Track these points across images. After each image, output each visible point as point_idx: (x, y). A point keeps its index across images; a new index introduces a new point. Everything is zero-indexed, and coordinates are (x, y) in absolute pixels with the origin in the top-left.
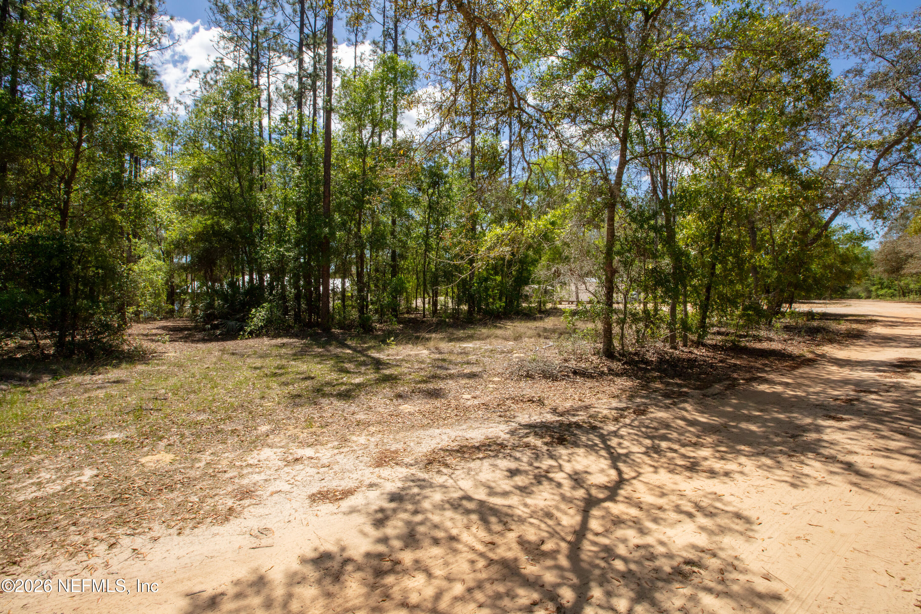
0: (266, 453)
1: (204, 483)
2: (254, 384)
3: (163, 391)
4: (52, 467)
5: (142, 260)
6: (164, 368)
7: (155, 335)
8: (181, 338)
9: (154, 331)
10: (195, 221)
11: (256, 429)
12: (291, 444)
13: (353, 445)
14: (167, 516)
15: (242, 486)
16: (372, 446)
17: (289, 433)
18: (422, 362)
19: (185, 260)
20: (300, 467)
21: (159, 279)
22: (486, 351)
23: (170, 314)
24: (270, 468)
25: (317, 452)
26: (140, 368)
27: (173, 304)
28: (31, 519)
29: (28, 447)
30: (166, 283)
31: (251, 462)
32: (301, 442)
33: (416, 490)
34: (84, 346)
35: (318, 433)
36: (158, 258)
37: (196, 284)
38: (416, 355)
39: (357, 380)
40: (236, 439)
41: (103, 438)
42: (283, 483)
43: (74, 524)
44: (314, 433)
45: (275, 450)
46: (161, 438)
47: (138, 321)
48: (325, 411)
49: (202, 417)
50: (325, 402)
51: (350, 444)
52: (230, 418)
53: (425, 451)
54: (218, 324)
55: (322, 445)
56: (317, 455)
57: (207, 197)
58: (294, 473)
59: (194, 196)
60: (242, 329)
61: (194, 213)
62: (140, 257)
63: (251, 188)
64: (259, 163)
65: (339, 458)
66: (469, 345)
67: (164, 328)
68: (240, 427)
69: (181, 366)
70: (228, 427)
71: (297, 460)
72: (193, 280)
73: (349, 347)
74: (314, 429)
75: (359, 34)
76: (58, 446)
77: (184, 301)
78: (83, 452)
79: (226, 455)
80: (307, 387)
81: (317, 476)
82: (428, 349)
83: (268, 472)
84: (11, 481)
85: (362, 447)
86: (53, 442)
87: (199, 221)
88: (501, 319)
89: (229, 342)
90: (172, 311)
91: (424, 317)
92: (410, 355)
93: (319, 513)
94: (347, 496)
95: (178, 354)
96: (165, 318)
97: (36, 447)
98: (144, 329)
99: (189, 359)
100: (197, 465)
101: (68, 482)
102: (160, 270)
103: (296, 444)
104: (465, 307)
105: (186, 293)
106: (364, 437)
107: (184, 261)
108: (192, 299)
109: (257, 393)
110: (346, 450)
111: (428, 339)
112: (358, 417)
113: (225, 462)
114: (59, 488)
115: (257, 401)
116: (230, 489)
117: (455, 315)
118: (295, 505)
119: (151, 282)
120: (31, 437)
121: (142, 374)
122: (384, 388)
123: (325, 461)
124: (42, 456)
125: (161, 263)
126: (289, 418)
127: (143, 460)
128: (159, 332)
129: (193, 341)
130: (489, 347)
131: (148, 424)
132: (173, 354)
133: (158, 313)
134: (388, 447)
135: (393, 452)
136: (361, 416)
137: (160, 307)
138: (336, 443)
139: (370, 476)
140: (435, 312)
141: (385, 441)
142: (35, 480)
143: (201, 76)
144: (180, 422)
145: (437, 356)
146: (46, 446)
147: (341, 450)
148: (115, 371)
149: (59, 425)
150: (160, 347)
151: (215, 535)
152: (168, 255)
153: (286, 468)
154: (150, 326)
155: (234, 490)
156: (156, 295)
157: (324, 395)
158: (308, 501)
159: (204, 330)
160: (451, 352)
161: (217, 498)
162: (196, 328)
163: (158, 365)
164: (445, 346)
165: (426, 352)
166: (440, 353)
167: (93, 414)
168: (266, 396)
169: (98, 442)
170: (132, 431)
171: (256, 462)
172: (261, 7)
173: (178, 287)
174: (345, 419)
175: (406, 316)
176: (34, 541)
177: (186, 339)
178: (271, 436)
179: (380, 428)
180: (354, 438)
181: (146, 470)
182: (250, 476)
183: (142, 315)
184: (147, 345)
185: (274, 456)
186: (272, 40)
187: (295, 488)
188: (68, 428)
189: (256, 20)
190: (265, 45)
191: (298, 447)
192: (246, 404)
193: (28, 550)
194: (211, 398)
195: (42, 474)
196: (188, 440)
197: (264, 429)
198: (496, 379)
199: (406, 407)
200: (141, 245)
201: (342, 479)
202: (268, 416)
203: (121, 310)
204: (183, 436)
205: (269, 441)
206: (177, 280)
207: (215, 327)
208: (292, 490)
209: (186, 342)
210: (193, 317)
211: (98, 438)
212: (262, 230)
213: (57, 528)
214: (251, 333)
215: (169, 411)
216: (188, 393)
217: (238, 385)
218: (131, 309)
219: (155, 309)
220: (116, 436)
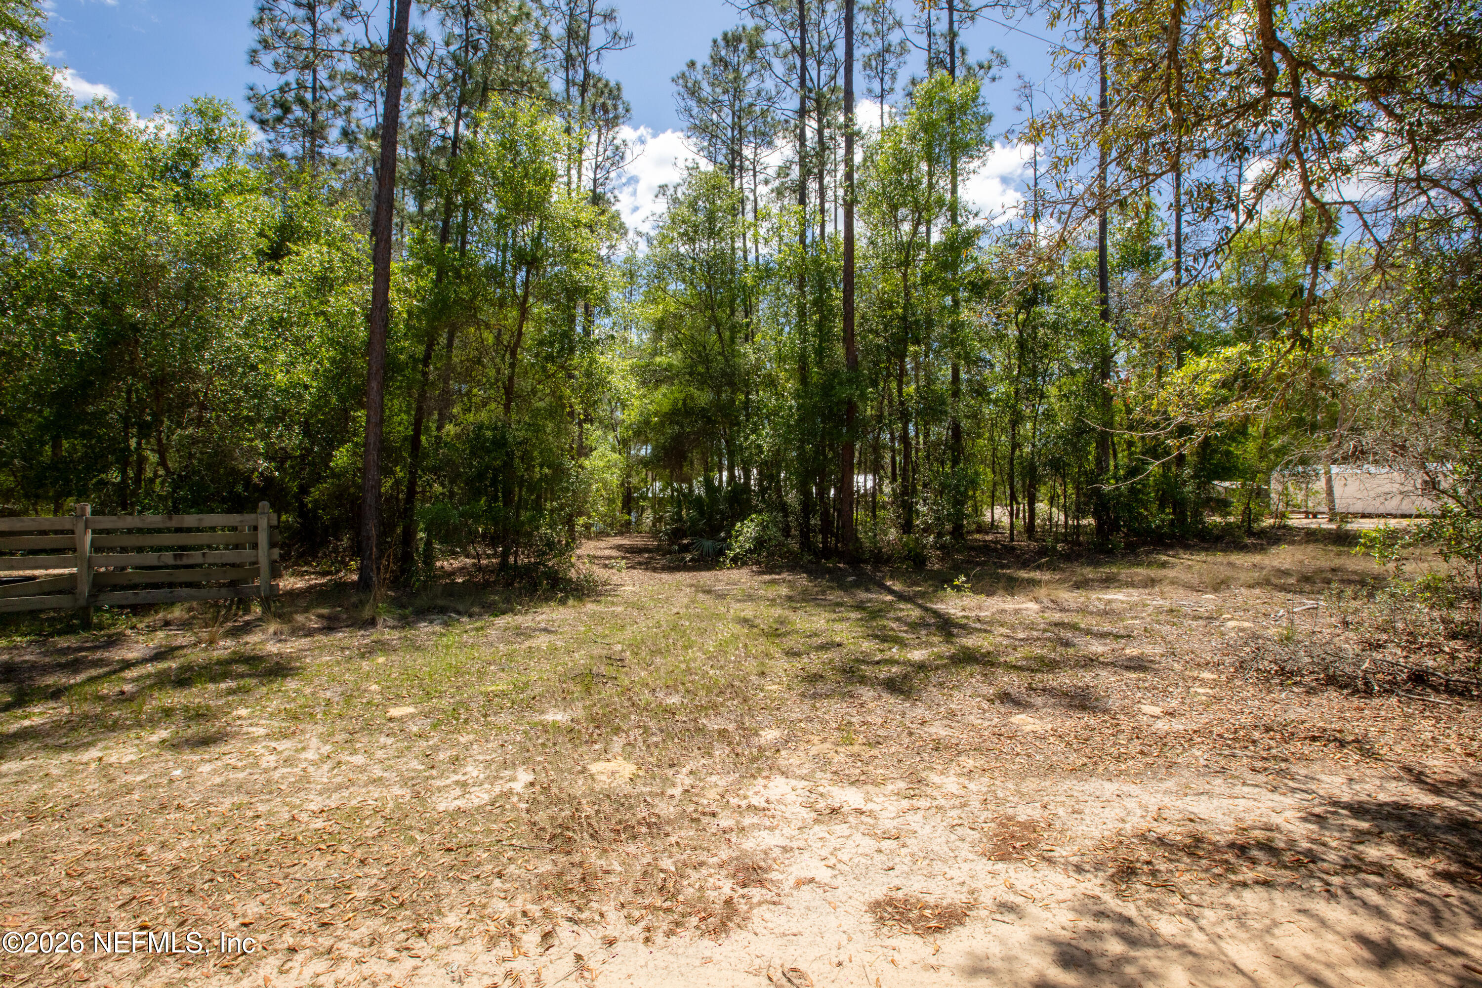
0: (778, 787)
1: (683, 833)
2: (746, 646)
3: (619, 647)
4: (481, 758)
5: (594, 453)
6: (620, 609)
7: (609, 558)
8: (640, 563)
9: (607, 552)
10: (658, 395)
11: (756, 734)
12: (819, 775)
13: (935, 793)
14: (627, 894)
15: (744, 853)
16: (975, 804)
17: (813, 751)
18: (1031, 627)
19: (645, 451)
20: (841, 829)
21: (614, 478)
22: (1159, 610)
23: (625, 529)
24: (789, 823)
25: (868, 800)
26: (590, 607)
27: (629, 514)
28: (449, 850)
29: (457, 719)
30: (622, 485)
31: (755, 801)
32: (835, 773)
33: (1115, 947)
34: (528, 570)
35: (865, 756)
36: (613, 449)
37: (658, 485)
38: (1017, 611)
39: (917, 655)
40: (727, 750)
41: (543, 717)
42: (816, 862)
43: (500, 875)
44: (857, 757)
45: (793, 782)
46: (617, 730)
47: (589, 538)
48: (870, 712)
49: (674, 700)
50: (867, 694)
51: (929, 791)
52: (714, 707)
53: (1097, 834)
54: (688, 545)
55: (875, 783)
56: (870, 806)
57: (675, 359)
58: (833, 842)
59: (658, 359)
60: (721, 552)
61: (658, 383)
62: (592, 450)
63: (732, 340)
64: (744, 302)
65: (915, 820)
66: (1117, 597)
67: (619, 547)
68: (731, 727)
69: (641, 608)
70: (713, 724)
71: (834, 811)
72: (654, 480)
73: (891, 591)
74: (856, 748)
75: (886, 78)
76: (489, 723)
77: (643, 509)
78: (518, 738)
79: (714, 778)
80: (831, 661)
81: (878, 858)
82: (1036, 600)
83: (787, 831)
84: (434, 772)
85: (957, 802)
86: (485, 716)
87: (664, 395)
88: (1171, 547)
89: (703, 573)
90: (628, 523)
91: (1012, 540)
92: (1003, 611)
93: (897, 956)
94: (949, 926)
95: (636, 589)
96: (621, 533)
97: (466, 721)
98: (596, 548)
99: (651, 598)
100: (670, 792)
101: (497, 790)
102: (615, 465)
103: (829, 775)
104: (1089, 521)
105: (645, 498)
106: (953, 779)
107: (643, 452)
108: (653, 507)
109: (750, 665)
110: (923, 803)
111: (1034, 583)
112: (933, 730)
113: (712, 794)
114: (486, 797)
115: (754, 679)
116: (724, 854)
117: (1072, 536)
118: (849, 923)
119: (605, 483)
120: (461, 703)
121: (592, 616)
122: (972, 675)
123: (887, 824)
124: (471, 737)
125: (616, 456)
126: (810, 720)
127: (594, 768)
128: (614, 553)
129: (655, 570)
130: (1166, 604)
131: (600, 700)
132: (631, 588)
133: (611, 525)
134: (1010, 812)
135: (1024, 826)
136: (938, 730)
137: (614, 517)
138: (902, 785)
139: (989, 880)
140: (1030, 528)
141: (1000, 794)
142: (459, 777)
143: (671, 191)
144: (642, 704)
145: (1057, 616)
146: (477, 720)
147: (915, 802)
148: (561, 609)
149: (493, 688)
150: (614, 576)
151: (707, 961)
152: (624, 443)
153: (816, 828)
154: (602, 544)
155: (731, 859)
156: (611, 501)
157: (863, 680)
158: (869, 918)
159: (670, 553)
160: (1083, 611)
161: (704, 871)
162: (658, 549)
163: (613, 604)
164: (1069, 597)
165: (1033, 606)
166: (1063, 610)
167: (534, 675)
168: (767, 671)
169: (536, 724)
170: (578, 711)
171: (764, 805)
172: (745, 74)
173: (637, 489)
174: (911, 734)
175: (977, 536)
176: (449, 895)
177: (647, 566)
178: (783, 752)
179: (981, 762)
180: (934, 778)
181: (598, 788)
182: (756, 833)
183: (593, 529)
184: (600, 573)
185: (791, 797)
186: (760, 120)
187: (840, 879)
188: (503, 694)
189: (738, 93)
190: (750, 128)
191: (833, 782)
192: (736, 683)
193: (440, 912)
194: (683, 666)
195: (469, 769)
196: (655, 739)
197: (770, 735)
198: (1206, 675)
199: (1023, 721)
200: (594, 432)
201: (931, 876)
202: (774, 708)
203: (569, 522)
204: (646, 730)
205: (782, 762)
206: (634, 481)
207: (685, 549)
208: (835, 883)
209: (646, 569)
210: (654, 533)
211: (537, 718)
212: (747, 402)
213: (478, 877)
214: (734, 560)
215: (627, 682)
216: (653, 653)
217: (722, 648)
218: (581, 520)
219: (609, 520)
220: (559, 717)
